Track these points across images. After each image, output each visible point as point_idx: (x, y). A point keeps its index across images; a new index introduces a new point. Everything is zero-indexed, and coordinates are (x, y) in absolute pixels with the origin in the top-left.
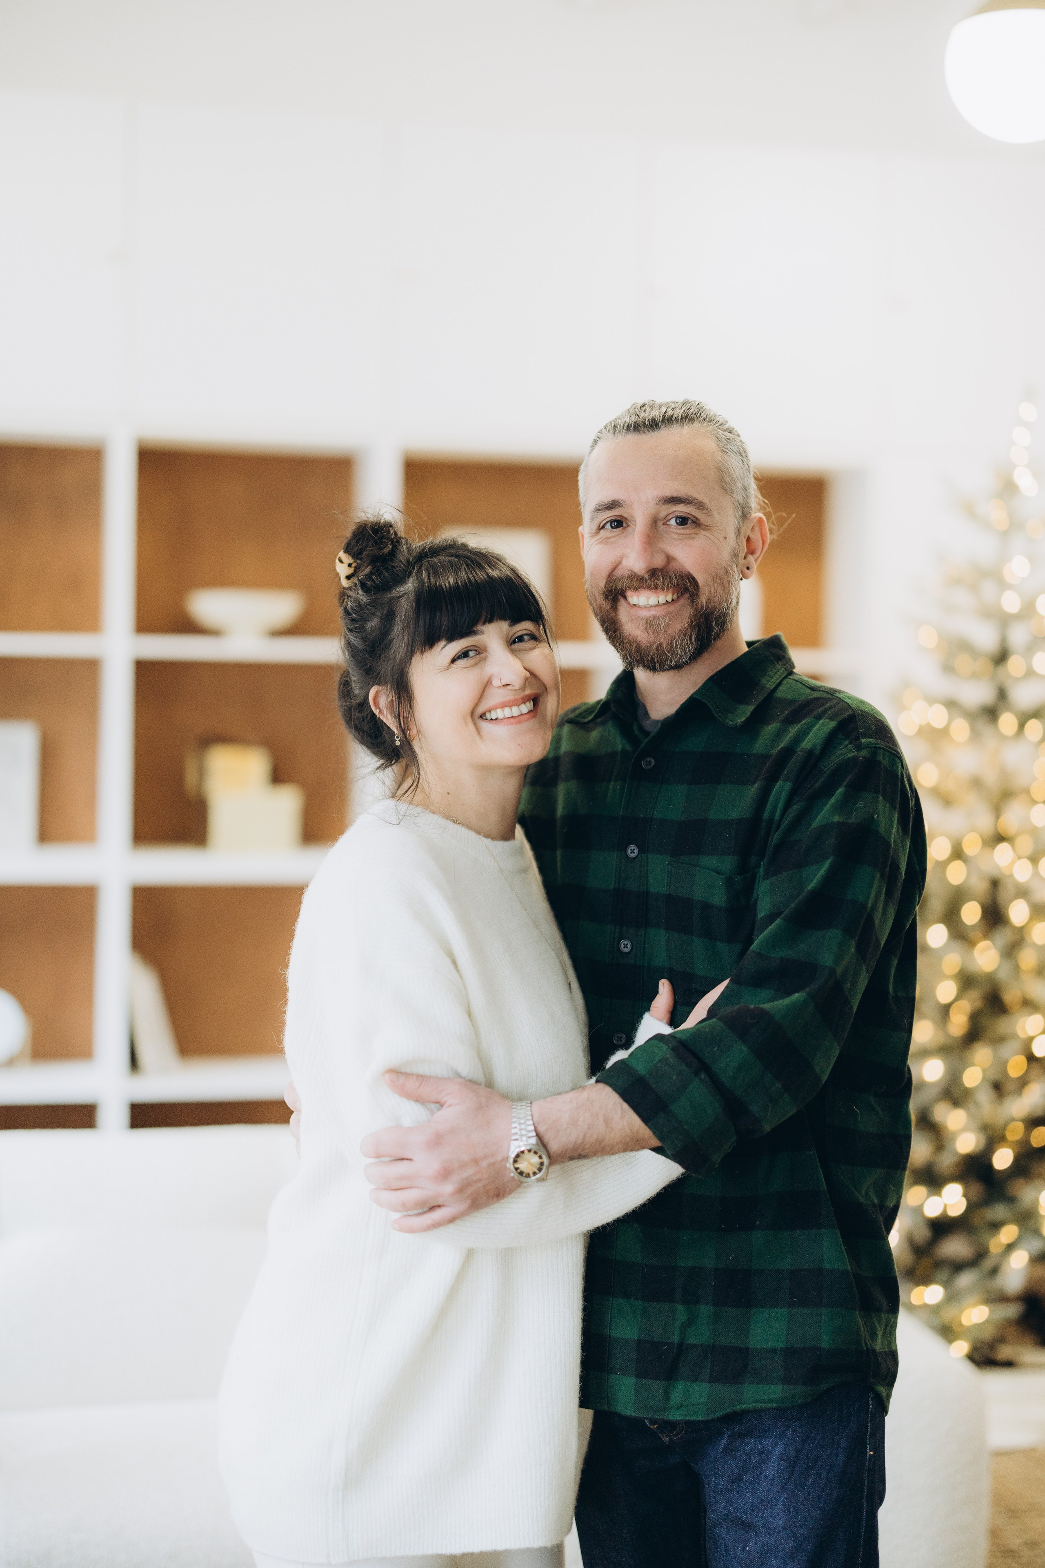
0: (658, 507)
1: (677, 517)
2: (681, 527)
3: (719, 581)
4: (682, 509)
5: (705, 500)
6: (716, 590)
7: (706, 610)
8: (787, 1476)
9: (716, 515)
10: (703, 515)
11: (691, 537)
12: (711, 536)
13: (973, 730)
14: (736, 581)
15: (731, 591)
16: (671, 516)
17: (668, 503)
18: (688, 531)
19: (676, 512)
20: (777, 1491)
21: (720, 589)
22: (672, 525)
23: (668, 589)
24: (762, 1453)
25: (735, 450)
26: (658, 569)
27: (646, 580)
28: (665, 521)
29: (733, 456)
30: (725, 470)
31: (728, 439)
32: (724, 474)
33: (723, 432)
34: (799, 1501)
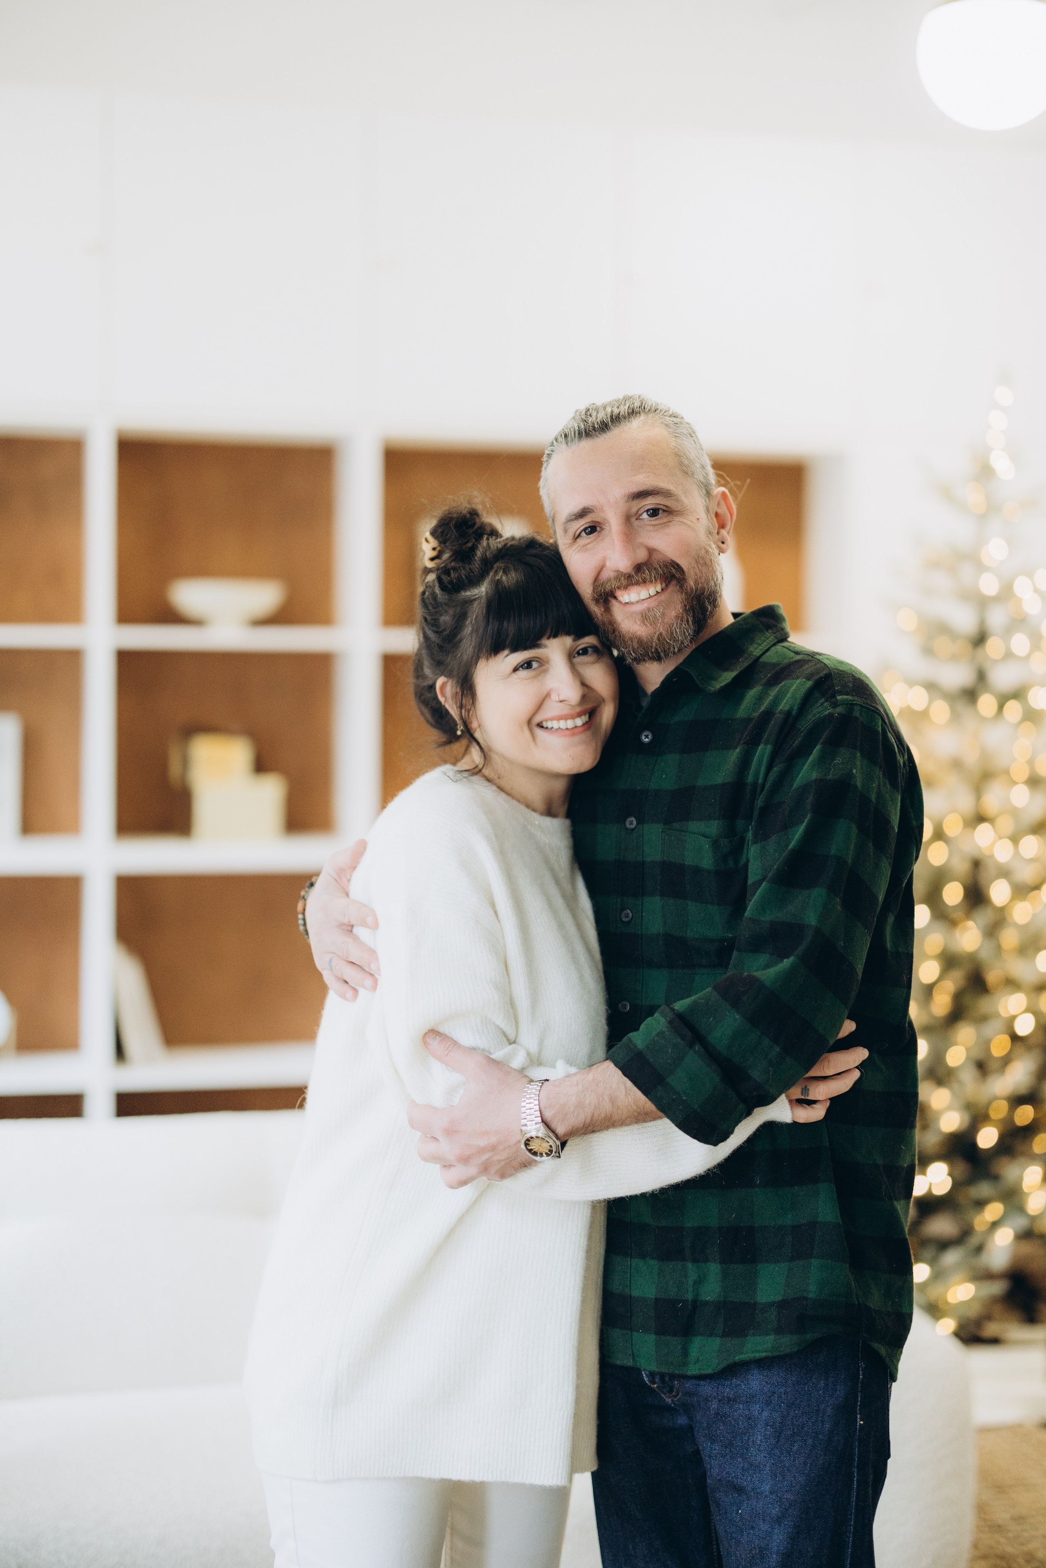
0: (627, 502)
1: (647, 511)
2: (654, 518)
3: (701, 562)
4: (650, 502)
5: (674, 490)
6: (701, 571)
7: (696, 591)
8: (773, 1441)
9: (685, 502)
10: (674, 504)
11: (664, 526)
12: (684, 521)
13: (953, 711)
14: (715, 557)
16: (642, 510)
17: (636, 498)
18: (660, 522)
19: (646, 506)
20: (764, 1456)
21: (704, 570)
22: (644, 518)
23: (655, 580)
24: (749, 1418)
25: (685, 433)
26: (641, 563)
27: (633, 576)
28: (637, 516)
29: (685, 439)
30: (682, 454)
31: (675, 423)
32: (682, 458)
33: (669, 418)
34: (785, 1467)
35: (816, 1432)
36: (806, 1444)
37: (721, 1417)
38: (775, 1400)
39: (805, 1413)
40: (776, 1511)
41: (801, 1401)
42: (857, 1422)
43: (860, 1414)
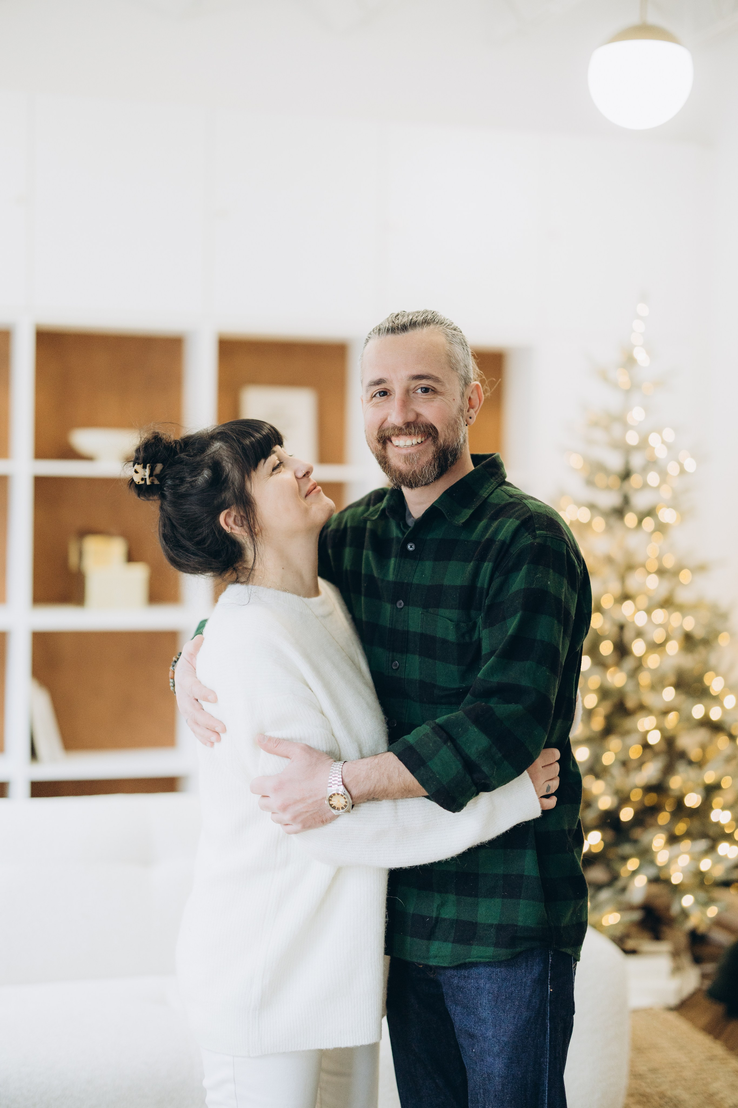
0: (409, 382)
1: (422, 388)
2: (425, 394)
3: (451, 428)
4: (424, 383)
5: (440, 376)
6: (449, 434)
7: (443, 447)
8: (493, 1003)
9: (447, 386)
10: (439, 386)
11: (431, 400)
12: (444, 399)
13: (607, 524)
14: (462, 427)
15: (459, 434)
16: (418, 387)
17: (415, 379)
18: (429, 397)
19: (420, 385)
20: (488, 1013)
21: (452, 433)
22: (419, 393)
23: (418, 434)
24: (478, 989)
25: (458, 342)
26: (411, 422)
27: (403, 429)
28: (414, 391)
29: (457, 346)
30: (452, 356)
31: (453, 335)
32: (451, 358)
33: (449, 330)
34: (501, 1019)
35: (521, 997)
36: (514, 1005)
37: (460, 988)
38: (494, 976)
39: (513, 984)
40: (496, 1049)
41: (511, 977)
42: (548, 990)
43: (550, 985)
